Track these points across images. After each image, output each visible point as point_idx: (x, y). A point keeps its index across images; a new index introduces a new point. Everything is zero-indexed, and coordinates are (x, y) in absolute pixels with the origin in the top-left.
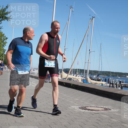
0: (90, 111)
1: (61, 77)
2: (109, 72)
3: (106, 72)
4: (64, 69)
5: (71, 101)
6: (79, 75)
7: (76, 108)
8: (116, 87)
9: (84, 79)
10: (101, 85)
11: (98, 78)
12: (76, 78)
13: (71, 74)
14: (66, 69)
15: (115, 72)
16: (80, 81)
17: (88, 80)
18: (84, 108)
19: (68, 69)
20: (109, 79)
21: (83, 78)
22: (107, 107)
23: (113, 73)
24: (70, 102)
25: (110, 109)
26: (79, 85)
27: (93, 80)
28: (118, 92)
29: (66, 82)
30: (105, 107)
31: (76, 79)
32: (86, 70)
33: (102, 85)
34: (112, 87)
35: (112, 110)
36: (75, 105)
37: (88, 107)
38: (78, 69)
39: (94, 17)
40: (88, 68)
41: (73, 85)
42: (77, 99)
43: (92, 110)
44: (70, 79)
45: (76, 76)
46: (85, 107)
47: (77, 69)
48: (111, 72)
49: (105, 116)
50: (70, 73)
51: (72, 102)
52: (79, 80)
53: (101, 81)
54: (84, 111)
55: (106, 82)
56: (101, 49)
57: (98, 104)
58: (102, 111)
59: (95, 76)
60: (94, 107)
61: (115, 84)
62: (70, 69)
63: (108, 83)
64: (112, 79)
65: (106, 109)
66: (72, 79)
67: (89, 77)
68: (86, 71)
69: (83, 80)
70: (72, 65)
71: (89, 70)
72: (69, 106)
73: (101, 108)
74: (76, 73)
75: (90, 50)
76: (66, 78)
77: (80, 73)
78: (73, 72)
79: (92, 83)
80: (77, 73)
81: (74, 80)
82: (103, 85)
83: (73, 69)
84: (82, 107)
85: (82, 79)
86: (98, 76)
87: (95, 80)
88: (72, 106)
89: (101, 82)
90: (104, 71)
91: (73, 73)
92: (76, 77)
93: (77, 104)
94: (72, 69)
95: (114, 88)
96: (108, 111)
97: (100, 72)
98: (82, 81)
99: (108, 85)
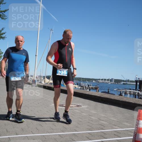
1: (45, 82)
2: (81, 78)
3: (78, 78)
4: (46, 76)
8: (86, 89)
9: (62, 83)
15: (84, 78)
20: (80, 83)
22: (78, 104)
23: (83, 79)
25: (81, 106)
28: (87, 93)
30: (77, 104)
33: (75, 88)
34: (83, 89)
35: (83, 107)
44: (51, 84)
46: (62, 105)
48: (82, 78)
49: (77, 111)
50: (51, 79)
53: (75, 84)
54: (61, 107)
55: (78, 86)
58: (75, 108)
61: (85, 87)
62: (51, 76)
63: (80, 86)
64: (82, 84)
65: (78, 106)
72: (50, 104)
73: (74, 105)
76: (48, 83)
82: (76, 88)
84: (60, 105)
95: (84, 90)
96: (79, 107)
99: (80, 87)
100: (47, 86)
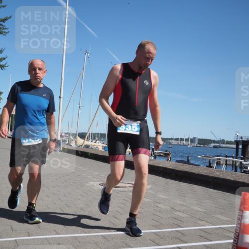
5: (88, 175)
7: (96, 184)
9: (106, 146)
12: (95, 145)
13: (88, 139)
14: (82, 133)
16: (101, 148)
19: (84, 133)
21: (104, 145)
24: (88, 177)
26: (99, 154)
29: (82, 150)
31: (95, 147)
36: (95, 181)
38: (98, 134)
41: (91, 154)
42: (97, 173)
44: (87, 146)
45: (95, 142)
47: (96, 133)
50: (87, 138)
51: (90, 177)
52: (99, 147)
58: (130, 189)
62: (86, 133)
66: (90, 146)
70: (89, 129)
72: (87, 183)
73: (129, 184)
74: (95, 139)
77: (100, 138)
78: (91, 137)
80: (97, 138)
81: (92, 148)
83: (92, 134)
85: (103, 146)
88: (91, 183)
91: (91, 139)
93: (97, 180)
94: (90, 133)
98: (103, 148)
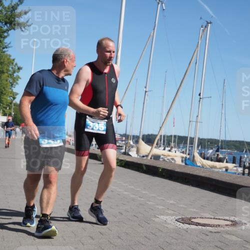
0: (200, 227)
1: (138, 152)
2: (243, 142)
3: (236, 141)
4: (143, 136)
5: (157, 205)
6: (176, 149)
7: (170, 220)
9: (188, 157)
10: (224, 169)
11: (218, 155)
12: (169, 156)
13: (158, 146)
14: (148, 135)
16: (179, 161)
17: (196, 159)
18: (188, 221)
19: (152, 135)
20: (241, 158)
21: (184, 155)
22: (237, 219)
24: (157, 207)
25: (244, 224)
26: (176, 170)
27: (207, 159)
29: (148, 164)
30: (232, 218)
31: (169, 158)
32: (191, 138)
33: (227, 170)
34: (249, 174)
36: (168, 215)
37: (195, 218)
38: (175, 136)
39: (210, 23)
40: (195, 133)
41: (164, 170)
42: (172, 202)
43: (204, 225)
44: (157, 157)
45: (170, 151)
46: (190, 219)
47: (171, 136)
49: (234, 238)
50: (157, 144)
51: (161, 207)
52: (175, 158)
53: (225, 161)
54: (187, 226)
55: (234, 165)
56: (224, 92)
57: (217, 212)
58: (227, 228)
59: (210, 151)
60: (208, 218)
62: (156, 136)
63: (240, 166)
64: (248, 158)
65: (235, 223)
66: (162, 157)
67: (198, 153)
68: (192, 140)
69: (185, 160)
70: (161, 128)
71: (199, 139)
72: (155, 217)
73: (224, 220)
74: (169, 145)
75: (200, 95)
76: (147, 156)
77: (179, 144)
78: (164, 141)
79: (204, 165)
80: (172, 144)
81: (164, 160)
82: (229, 171)
83: (164, 136)
84: (183, 219)
85: (182, 157)
86: (218, 151)
87: (212, 160)
88: (162, 217)
89: (224, 164)
90: (230, 141)
91: (164, 144)
92: (170, 153)
93: (172, 212)
94: (161, 136)
96: (240, 228)
97: (222, 141)
98: (182, 161)
99: (240, 170)
100: (145, 165)
